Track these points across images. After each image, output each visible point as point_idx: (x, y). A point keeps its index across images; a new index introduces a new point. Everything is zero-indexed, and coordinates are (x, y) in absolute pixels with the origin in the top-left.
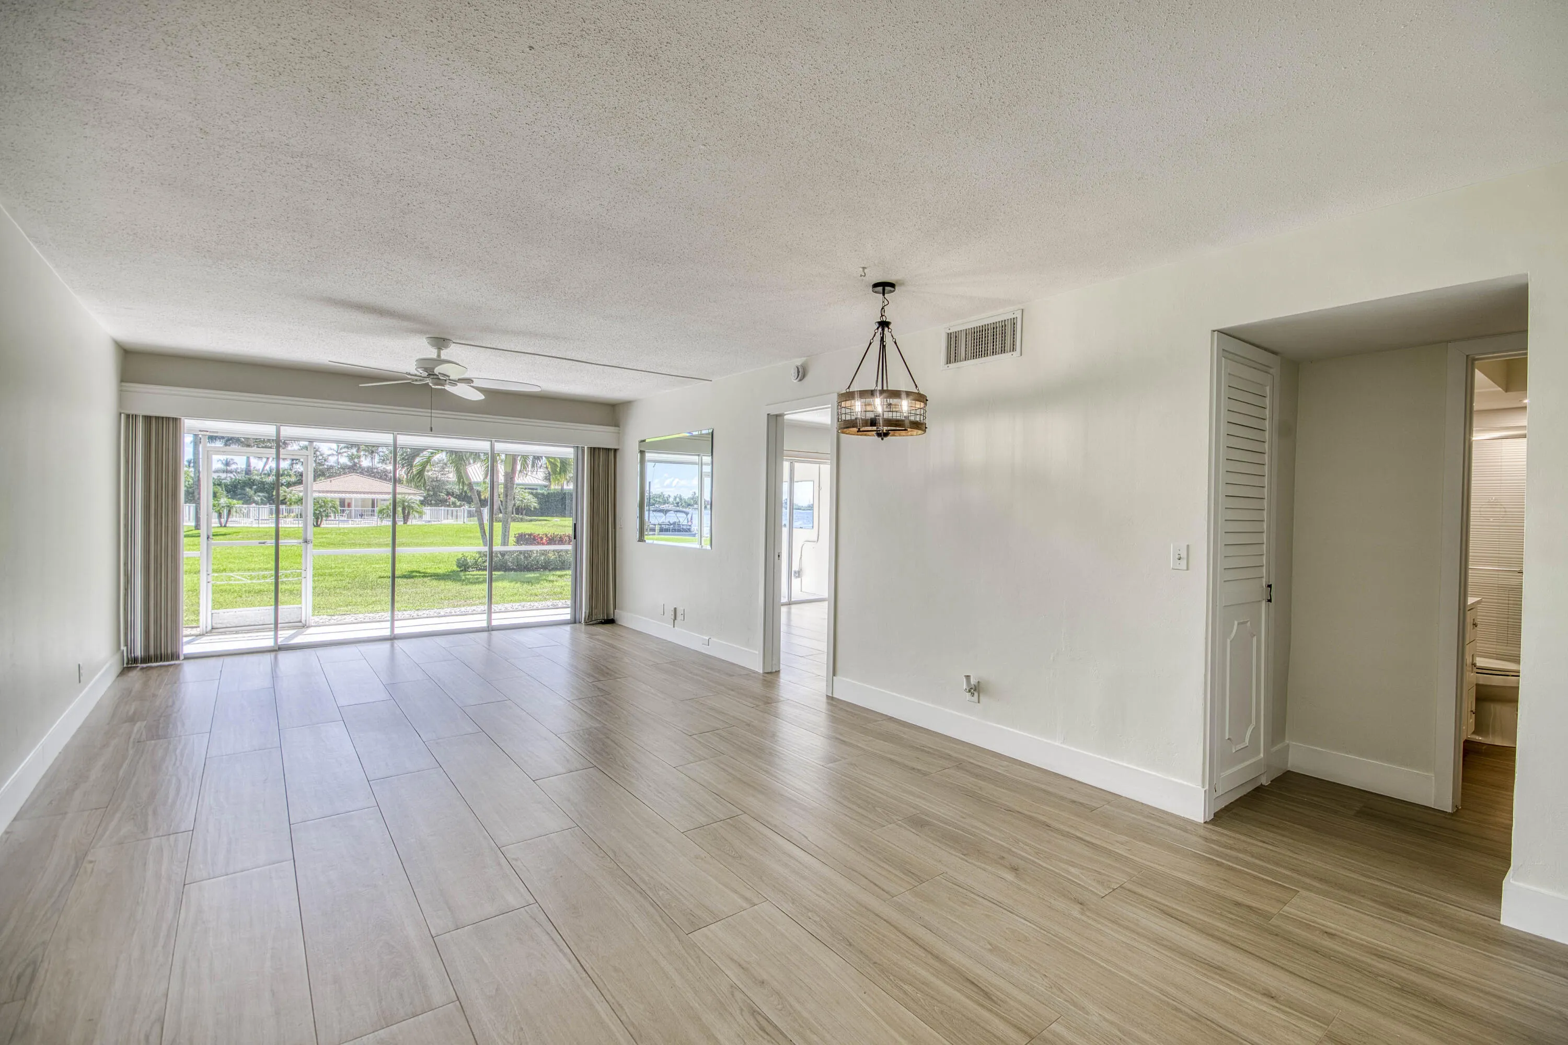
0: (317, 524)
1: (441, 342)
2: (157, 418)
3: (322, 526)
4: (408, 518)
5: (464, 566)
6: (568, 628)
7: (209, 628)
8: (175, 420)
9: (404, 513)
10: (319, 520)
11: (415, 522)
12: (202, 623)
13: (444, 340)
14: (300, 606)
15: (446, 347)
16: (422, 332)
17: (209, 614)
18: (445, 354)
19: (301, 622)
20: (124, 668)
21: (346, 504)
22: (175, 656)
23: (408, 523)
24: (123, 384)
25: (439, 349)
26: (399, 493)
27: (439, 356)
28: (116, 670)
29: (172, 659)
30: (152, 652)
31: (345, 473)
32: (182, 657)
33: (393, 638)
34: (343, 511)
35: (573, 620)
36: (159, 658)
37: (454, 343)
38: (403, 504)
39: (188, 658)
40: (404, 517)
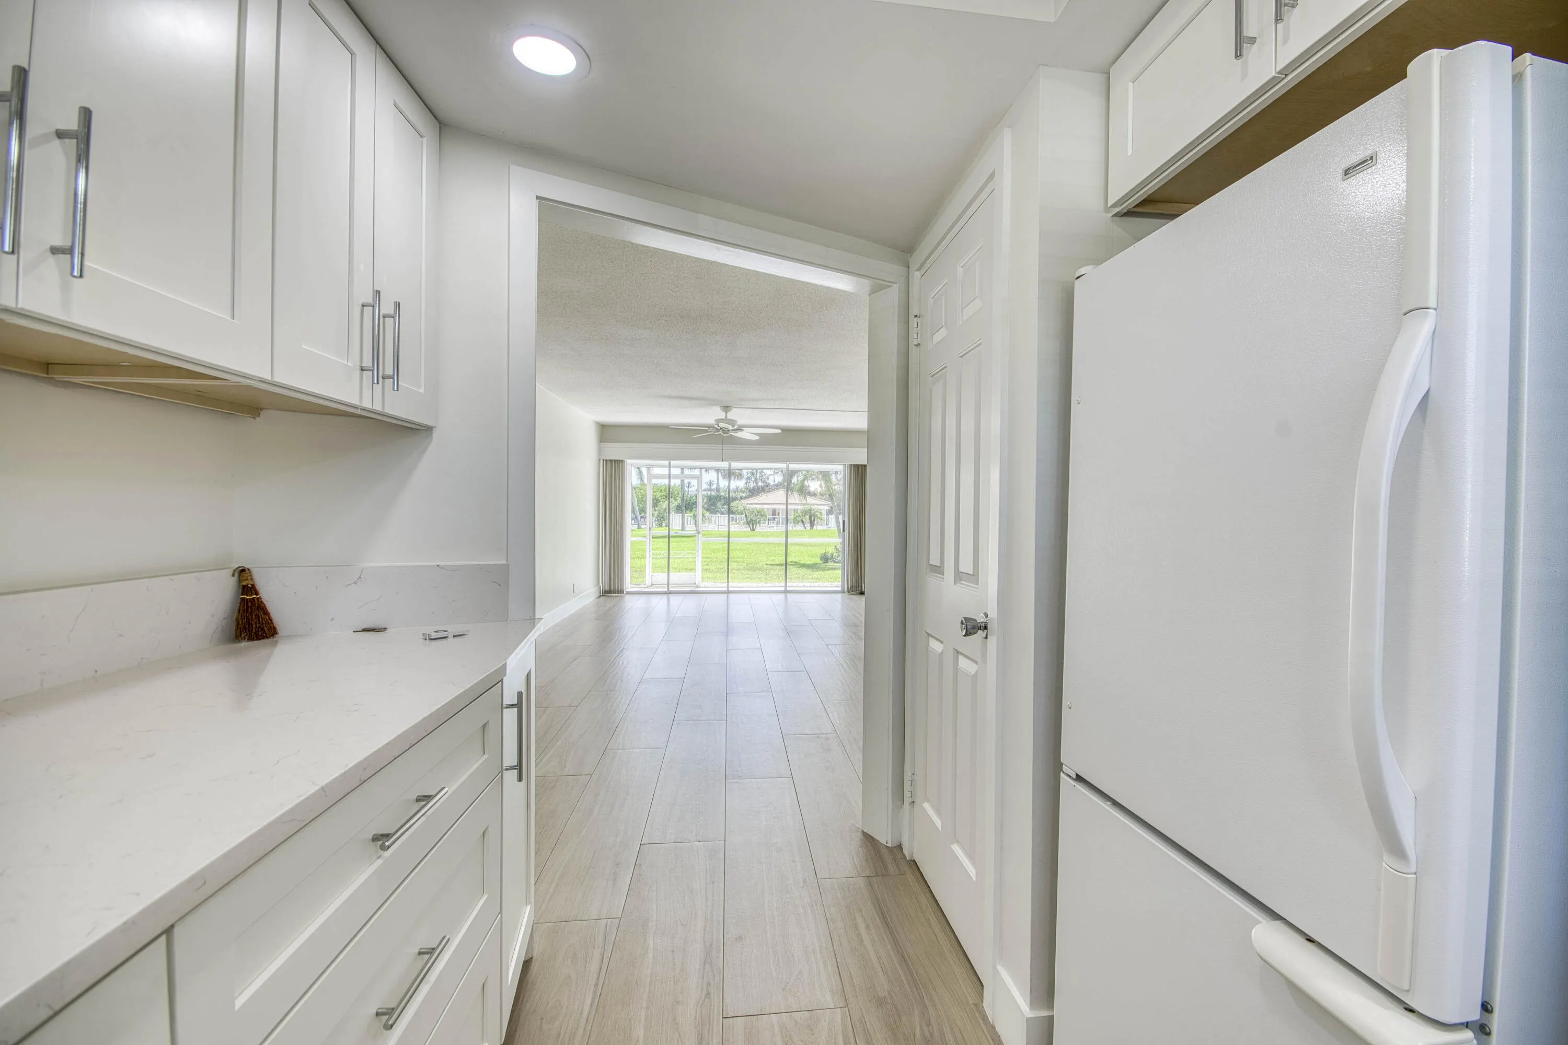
0: (753, 528)
1: (726, 408)
2: (615, 460)
3: (756, 530)
4: (813, 524)
5: (825, 558)
6: (840, 595)
7: (650, 584)
8: (623, 461)
9: (810, 520)
10: (755, 526)
11: (819, 528)
12: (647, 583)
13: (728, 407)
14: (695, 574)
15: (729, 411)
16: (716, 405)
17: (650, 575)
18: (730, 416)
19: (695, 584)
20: (601, 596)
21: (777, 514)
22: (621, 592)
23: (814, 528)
24: (601, 443)
25: (726, 413)
26: (791, 504)
27: (726, 417)
28: (598, 595)
29: (621, 593)
30: (612, 589)
31: (777, 489)
32: (625, 592)
33: (728, 592)
34: (774, 519)
35: (842, 591)
36: (616, 592)
37: (734, 408)
38: (810, 513)
39: (628, 593)
40: (811, 522)
